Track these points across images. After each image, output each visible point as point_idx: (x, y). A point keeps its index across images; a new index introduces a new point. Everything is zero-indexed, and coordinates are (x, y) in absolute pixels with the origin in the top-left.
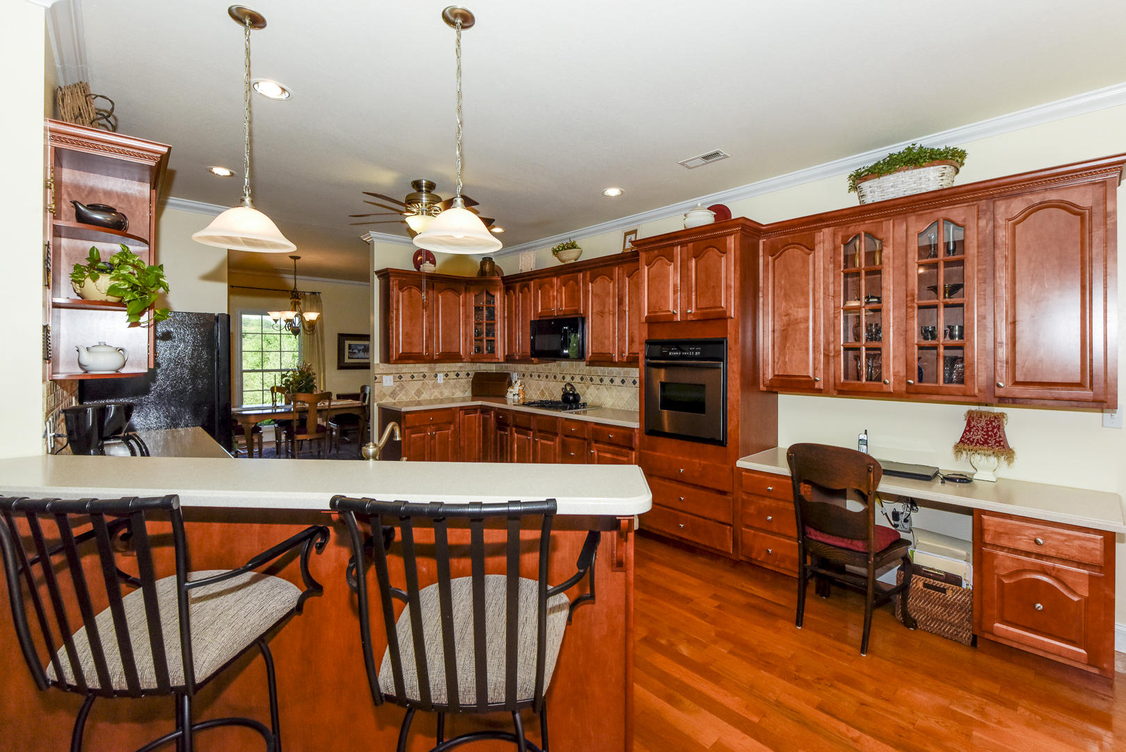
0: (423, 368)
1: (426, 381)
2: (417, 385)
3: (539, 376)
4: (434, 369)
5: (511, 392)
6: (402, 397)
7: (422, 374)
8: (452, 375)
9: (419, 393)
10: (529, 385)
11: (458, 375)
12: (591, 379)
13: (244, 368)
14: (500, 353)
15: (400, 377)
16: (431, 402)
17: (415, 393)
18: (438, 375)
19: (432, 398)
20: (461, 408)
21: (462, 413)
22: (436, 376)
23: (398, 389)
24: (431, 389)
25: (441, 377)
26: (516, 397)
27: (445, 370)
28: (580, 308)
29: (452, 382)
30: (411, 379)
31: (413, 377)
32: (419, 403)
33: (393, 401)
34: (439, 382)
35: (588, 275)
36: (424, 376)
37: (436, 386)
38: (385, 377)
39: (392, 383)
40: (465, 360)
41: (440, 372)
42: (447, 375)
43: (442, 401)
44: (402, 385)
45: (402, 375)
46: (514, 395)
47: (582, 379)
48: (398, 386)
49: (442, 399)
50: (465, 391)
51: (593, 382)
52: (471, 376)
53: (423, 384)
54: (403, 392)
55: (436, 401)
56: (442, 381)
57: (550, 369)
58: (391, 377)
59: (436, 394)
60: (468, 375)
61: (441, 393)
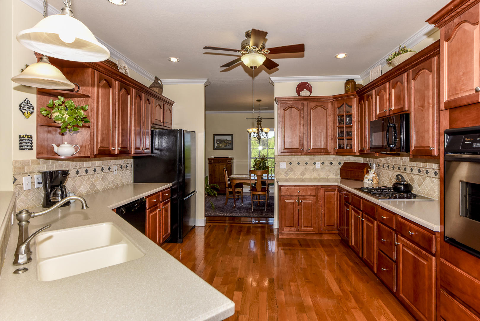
0: (306, 158)
1: (308, 166)
2: (300, 169)
3: (388, 167)
4: (314, 159)
5: (366, 178)
6: (291, 176)
7: (305, 162)
8: (327, 163)
9: (303, 174)
10: (382, 173)
11: (331, 163)
12: (427, 172)
13: (252, 157)
14: (356, 148)
15: (291, 164)
16: (311, 180)
17: (300, 174)
18: (317, 163)
19: (312, 178)
20: (322, 187)
21: (323, 190)
22: (315, 164)
23: (289, 170)
24: (311, 172)
25: (318, 165)
26: (370, 182)
27: (321, 160)
28: (404, 105)
29: (327, 168)
30: (297, 165)
31: (299, 164)
32: (303, 181)
33: (286, 178)
34: (317, 167)
35: (411, 74)
36: (307, 164)
37: (315, 170)
38: (281, 163)
39: (285, 167)
40: (331, 154)
41: (318, 161)
42: (323, 163)
43: (319, 180)
44: (292, 169)
45: (292, 162)
46: (369, 180)
47: (419, 171)
48: (289, 169)
49: (319, 179)
50: (336, 175)
51: (428, 175)
52: (341, 165)
53: (306, 168)
54: (292, 173)
55: (315, 180)
56: (319, 167)
57: (396, 161)
58: (285, 163)
59: (315, 175)
60: (340, 163)
61: (319, 175)
